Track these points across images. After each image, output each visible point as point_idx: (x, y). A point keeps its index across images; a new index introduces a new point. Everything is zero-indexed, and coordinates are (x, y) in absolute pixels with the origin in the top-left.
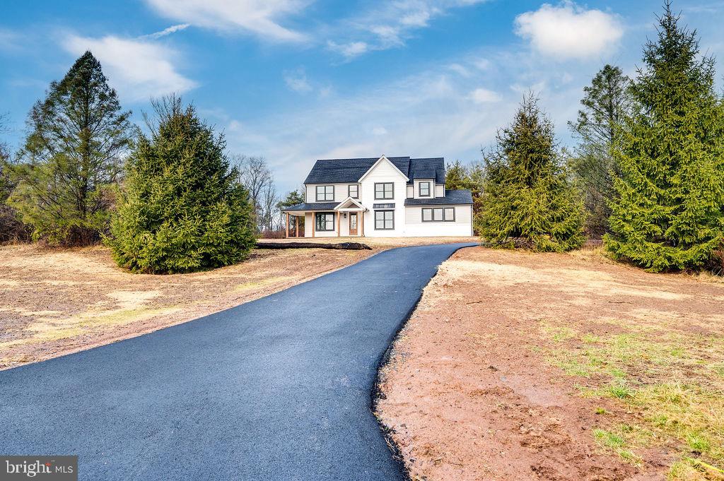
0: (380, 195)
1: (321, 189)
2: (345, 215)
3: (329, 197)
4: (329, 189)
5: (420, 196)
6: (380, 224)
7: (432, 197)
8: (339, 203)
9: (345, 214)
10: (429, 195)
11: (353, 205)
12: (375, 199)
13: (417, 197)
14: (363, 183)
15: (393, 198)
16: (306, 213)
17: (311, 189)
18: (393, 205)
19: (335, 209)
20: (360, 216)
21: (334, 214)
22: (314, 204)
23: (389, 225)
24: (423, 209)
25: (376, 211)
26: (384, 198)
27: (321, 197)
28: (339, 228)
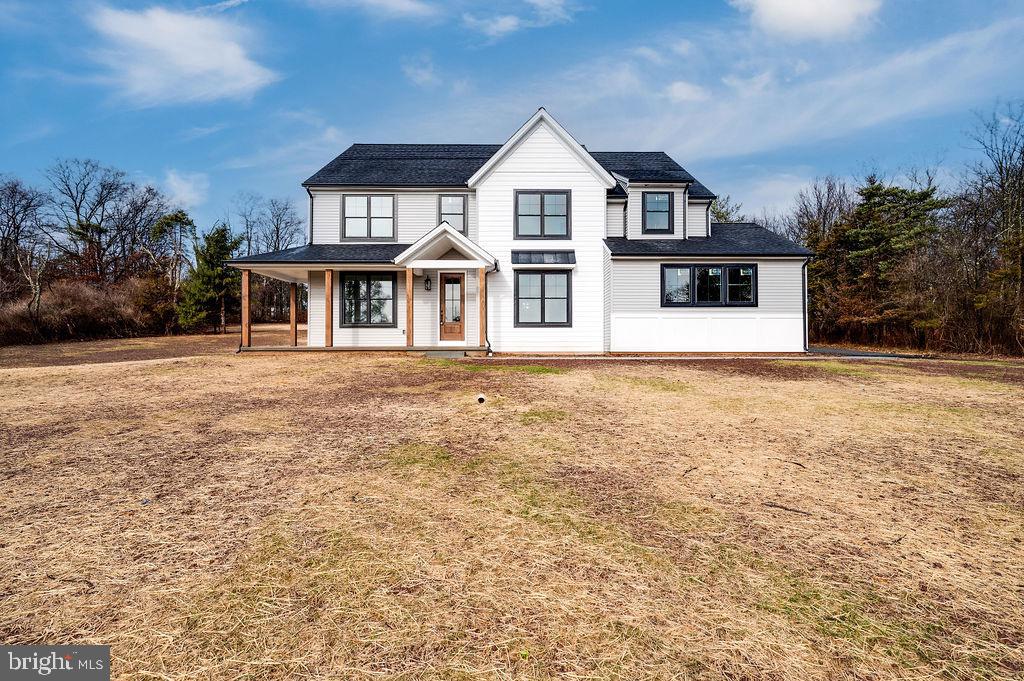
0: (530, 226)
1: (356, 204)
2: (428, 280)
3: (382, 230)
4: (382, 204)
5: (646, 231)
6: (530, 311)
7: (678, 235)
8: (407, 246)
9: (425, 279)
10: (670, 231)
11: (453, 252)
12: (518, 236)
13: (635, 233)
14: (481, 190)
15: (567, 236)
16: (310, 273)
17: (328, 204)
18: (568, 256)
19: (398, 260)
20: (472, 285)
21: (394, 277)
22: (334, 246)
23: (555, 312)
24: (663, 267)
25: (518, 272)
26: (543, 236)
27: (356, 229)
28: (410, 321)
